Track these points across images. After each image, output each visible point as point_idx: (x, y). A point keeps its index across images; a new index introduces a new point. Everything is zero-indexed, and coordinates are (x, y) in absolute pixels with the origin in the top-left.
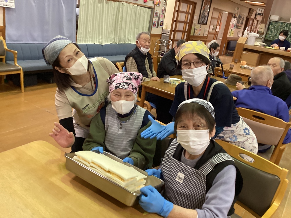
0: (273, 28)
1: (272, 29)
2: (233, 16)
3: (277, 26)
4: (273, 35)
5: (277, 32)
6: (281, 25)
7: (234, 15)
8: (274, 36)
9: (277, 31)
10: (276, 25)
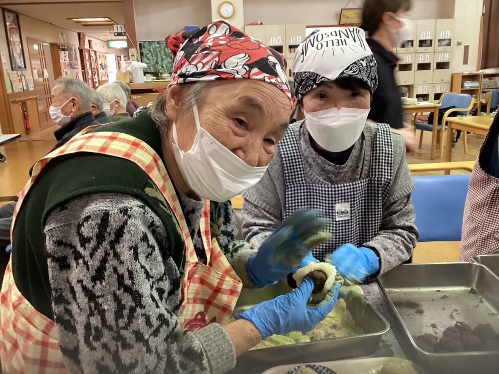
0: (148, 52)
1: (147, 54)
2: (59, 49)
3: (153, 49)
4: (153, 64)
5: (157, 58)
6: (157, 46)
7: (61, 47)
8: (155, 65)
9: (156, 56)
10: (151, 47)
